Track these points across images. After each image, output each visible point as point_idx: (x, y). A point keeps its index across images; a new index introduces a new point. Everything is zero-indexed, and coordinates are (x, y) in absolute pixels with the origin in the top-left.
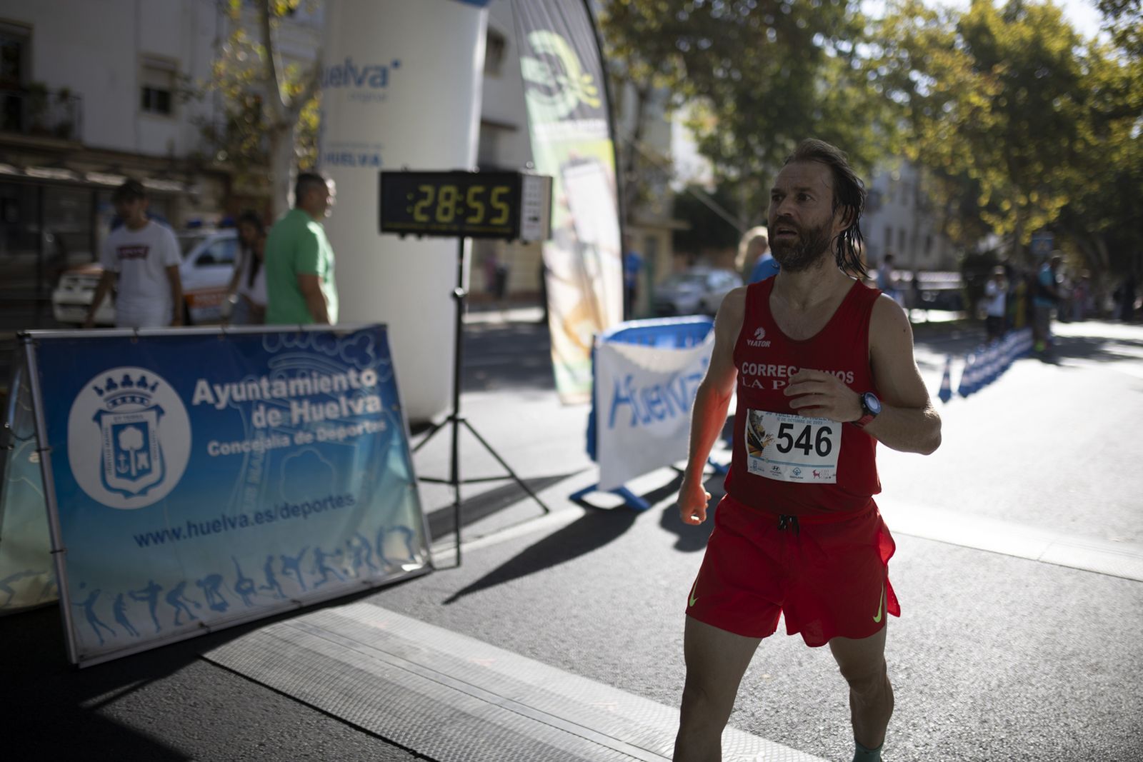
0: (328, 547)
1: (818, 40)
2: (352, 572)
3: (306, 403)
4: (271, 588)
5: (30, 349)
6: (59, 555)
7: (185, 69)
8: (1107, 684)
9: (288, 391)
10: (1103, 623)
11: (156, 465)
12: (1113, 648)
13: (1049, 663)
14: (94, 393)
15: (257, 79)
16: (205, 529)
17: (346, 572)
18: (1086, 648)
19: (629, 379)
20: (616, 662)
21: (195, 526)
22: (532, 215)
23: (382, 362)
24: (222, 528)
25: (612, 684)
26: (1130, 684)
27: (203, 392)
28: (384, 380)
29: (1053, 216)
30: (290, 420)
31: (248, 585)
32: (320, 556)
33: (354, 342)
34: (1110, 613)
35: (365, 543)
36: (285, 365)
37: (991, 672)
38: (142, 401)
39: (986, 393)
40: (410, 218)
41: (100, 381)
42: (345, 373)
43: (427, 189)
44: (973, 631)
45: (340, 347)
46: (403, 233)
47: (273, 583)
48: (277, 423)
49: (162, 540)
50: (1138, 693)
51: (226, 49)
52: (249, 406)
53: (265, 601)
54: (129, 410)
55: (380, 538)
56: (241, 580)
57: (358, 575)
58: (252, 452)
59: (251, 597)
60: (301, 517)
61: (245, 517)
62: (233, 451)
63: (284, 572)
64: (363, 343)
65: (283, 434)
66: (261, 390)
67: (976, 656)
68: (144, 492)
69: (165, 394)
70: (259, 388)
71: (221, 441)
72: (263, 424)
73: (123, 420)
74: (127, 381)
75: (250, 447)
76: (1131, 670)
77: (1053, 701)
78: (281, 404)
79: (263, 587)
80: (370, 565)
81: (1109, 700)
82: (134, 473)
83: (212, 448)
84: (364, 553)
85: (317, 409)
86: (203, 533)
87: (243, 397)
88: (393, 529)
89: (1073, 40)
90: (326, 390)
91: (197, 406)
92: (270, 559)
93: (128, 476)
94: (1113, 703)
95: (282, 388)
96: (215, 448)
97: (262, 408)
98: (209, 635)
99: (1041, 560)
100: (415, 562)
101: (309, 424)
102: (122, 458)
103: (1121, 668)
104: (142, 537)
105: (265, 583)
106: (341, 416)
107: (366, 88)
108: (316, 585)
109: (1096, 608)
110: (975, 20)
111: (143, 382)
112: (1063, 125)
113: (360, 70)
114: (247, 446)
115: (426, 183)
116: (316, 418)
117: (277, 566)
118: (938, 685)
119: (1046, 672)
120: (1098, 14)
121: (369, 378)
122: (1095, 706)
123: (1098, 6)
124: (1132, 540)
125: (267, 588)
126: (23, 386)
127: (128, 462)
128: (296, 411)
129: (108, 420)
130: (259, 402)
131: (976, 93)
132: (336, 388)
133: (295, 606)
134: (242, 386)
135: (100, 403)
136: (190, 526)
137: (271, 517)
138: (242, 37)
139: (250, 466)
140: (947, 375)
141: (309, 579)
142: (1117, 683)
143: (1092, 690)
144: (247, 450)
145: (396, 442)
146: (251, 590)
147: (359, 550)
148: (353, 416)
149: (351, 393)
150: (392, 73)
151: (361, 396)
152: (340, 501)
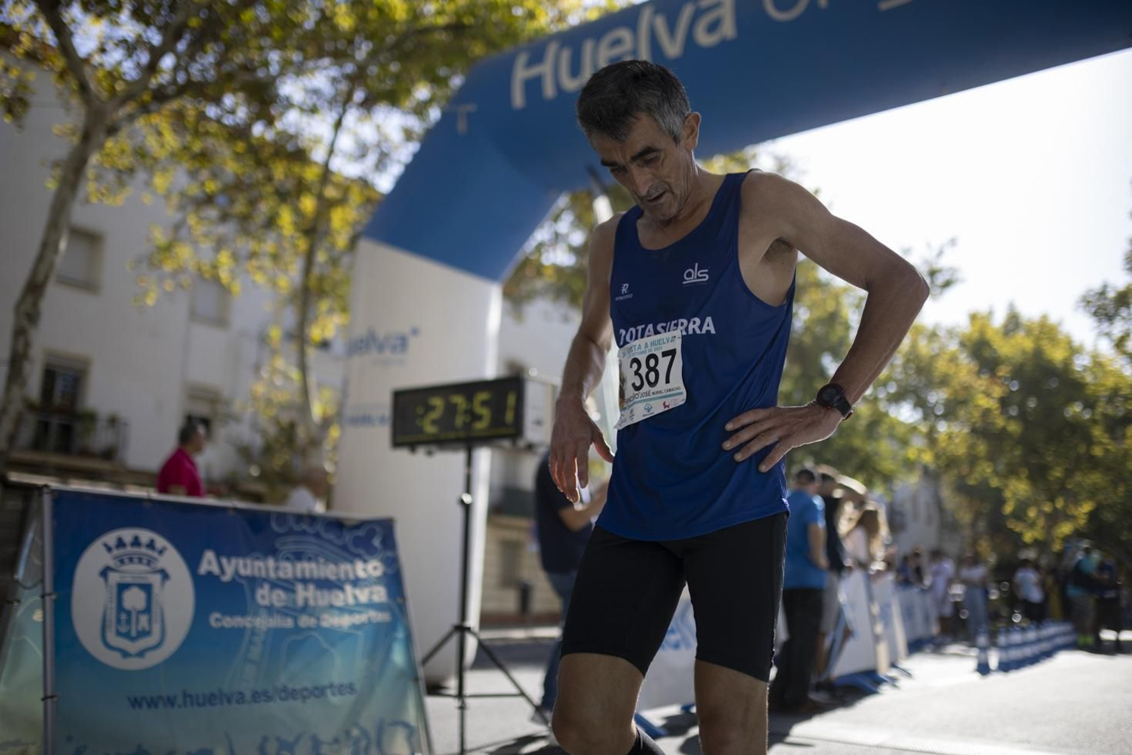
0: (325, 735)
3: (311, 587)
5: (47, 500)
6: (49, 701)
7: (226, 393)
9: (294, 573)
11: (156, 628)
14: (103, 550)
16: (201, 701)
21: (190, 696)
22: (536, 419)
23: (389, 554)
24: (218, 702)
27: (210, 563)
28: (390, 572)
29: (1082, 521)
30: (294, 601)
32: (316, 743)
33: (361, 533)
35: (365, 733)
36: (293, 547)
38: (149, 563)
40: (421, 430)
41: (111, 538)
42: (352, 562)
43: (437, 402)
45: (348, 538)
46: (412, 446)
48: (281, 604)
49: (156, 706)
51: (265, 374)
52: (254, 582)
54: (134, 571)
55: (381, 732)
58: (253, 628)
60: (300, 700)
61: (241, 693)
62: (235, 625)
64: (371, 534)
65: (287, 615)
66: (267, 569)
68: (141, 654)
69: (172, 559)
70: (265, 567)
71: (224, 613)
72: (266, 602)
73: (128, 580)
74: (136, 542)
75: (252, 623)
78: (287, 586)
82: (134, 633)
83: (215, 619)
84: (363, 743)
85: (323, 595)
86: (199, 704)
87: (249, 572)
88: (395, 724)
89: (1074, 350)
90: (332, 577)
91: (202, 575)
92: (265, 739)
93: (127, 635)
95: (288, 570)
96: (217, 620)
97: (267, 586)
101: (314, 608)
102: (124, 617)
104: (136, 699)
106: (347, 605)
107: (387, 353)
110: (976, 336)
111: (151, 545)
112: (1079, 430)
113: (382, 339)
114: (249, 622)
115: (436, 396)
116: (320, 603)
117: (272, 747)
120: (1093, 322)
121: (371, 568)
123: (1092, 313)
126: (37, 539)
127: (128, 622)
128: (301, 593)
129: (114, 578)
130: (264, 580)
131: (983, 395)
132: (342, 576)
134: (249, 562)
135: (108, 560)
136: (185, 695)
137: (268, 697)
138: (280, 363)
139: (251, 642)
144: (248, 625)
145: (400, 634)
147: (357, 742)
148: (358, 604)
149: (356, 582)
150: (413, 342)
151: (366, 586)
152: (341, 689)
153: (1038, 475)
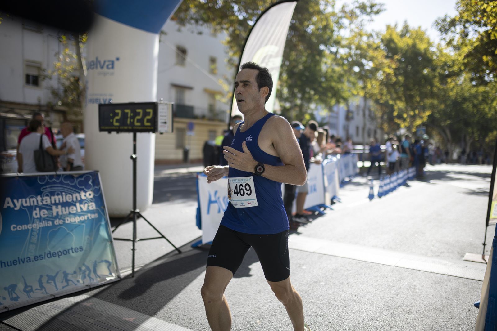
0: (70, 270)
1: (322, 47)
2: (81, 281)
3: (60, 207)
4: (41, 290)
7: (44, 66)
8: (411, 319)
9: (51, 201)
10: (417, 292)
12: (418, 303)
13: (388, 310)
15: (74, 69)
16: (9, 264)
17: (78, 281)
18: (406, 304)
19: (216, 193)
20: (192, 317)
21: (4, 263)
22: (164, 121)
23: (96, 187)
24: (18, 263)
25: (187, 327)
26: (422, 318)
28: (97, 195)
29: (425, 119)
30: (52, 214)
31: (30, 288)
32: (66, 275)
33: (83, 179)
34: (421, 288)
35: (88, 268)
36: (49, 190)
37: (361, 315)
39: (390, 195)
40: (112, 124)
42: (79, 193)
43: (119, 111)
44: (357, 298)
45: (76, 182)
46: (110, 131)
47: (42, 287)
48: (46, 216)
50: (424, 322)
51: (61, 57)
52: (31, 208)
53: (37, 295)
55: (95, 266)
56: (26, 286)
57: (84, 283)
58: (32, 228)
59: (31, 294)
60: (57, 257)
61: (29, 258)
62: (24, 229)
63: (48, 282)
64: (87, 179)
65: (48, 220)
66: (37, 201)
67: (356, 309)
70: (37, 200)
71: (17, 225)
72: (38, 216)
75: (32, 226)
76: (424, 312)
77: (385, 327)
78: (48, 207)
79: (37, 289)
80: (90, 278)
81: (410, 326)
84: (87, 272)
85: (65, 208)
86: (8, 266)
87: (28, 204)
88: (102, 261)
89: (430, 44)
90: (70, 201)
91: (5, 209)
92: (41, 276)
94: (412, 327)
95: (47, 200)
96: (14, 228)
97: (38, 209)
98: (8, 311)
99: (396, 266)
100: (113, 276)
101: (61, 216)
103: (420, 312)
105: (39, 288)
106: (77, 212)
107: (105, 69)
108: (63, 287)
109: (415, 286)
110: (388, 37)
112: (428, 80)
113: (102, 63)
114: (30, 226)
115: (118, 109)
116: (64, 213)
117: (44, 280)
118: (335, 322)
119: (385, 315)
120: (439, 33)
121: (88, 195)
122: (404, 329)
123: (438, 29)
124: (439, 256)
125: (39, 289)
128: (55, 210)
130: (36, 206)
131: (387, 67)
132: (75, 199)
133: (52, 297)
134: (28, 199)
136: (2, 263)
137: (42, 257)
138: (68, 51)
139: (31, 235)
140: (372, 188)
141: (60, 285)
142: (416, 319)
143: (404, 321)
144: (30, 228)
145: (103, 223)
146: (31, 290)
147: (85, 271)
148: (83, 212)
149: (81, 202)
150: (116, 63)
151: (86, 203)
152: (76, 250)
153: (409, 99)
